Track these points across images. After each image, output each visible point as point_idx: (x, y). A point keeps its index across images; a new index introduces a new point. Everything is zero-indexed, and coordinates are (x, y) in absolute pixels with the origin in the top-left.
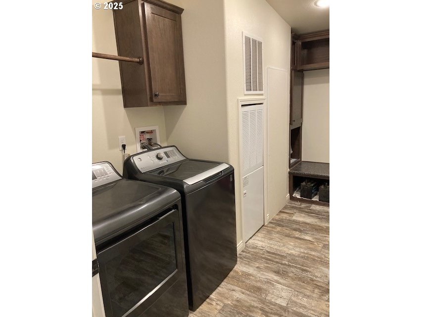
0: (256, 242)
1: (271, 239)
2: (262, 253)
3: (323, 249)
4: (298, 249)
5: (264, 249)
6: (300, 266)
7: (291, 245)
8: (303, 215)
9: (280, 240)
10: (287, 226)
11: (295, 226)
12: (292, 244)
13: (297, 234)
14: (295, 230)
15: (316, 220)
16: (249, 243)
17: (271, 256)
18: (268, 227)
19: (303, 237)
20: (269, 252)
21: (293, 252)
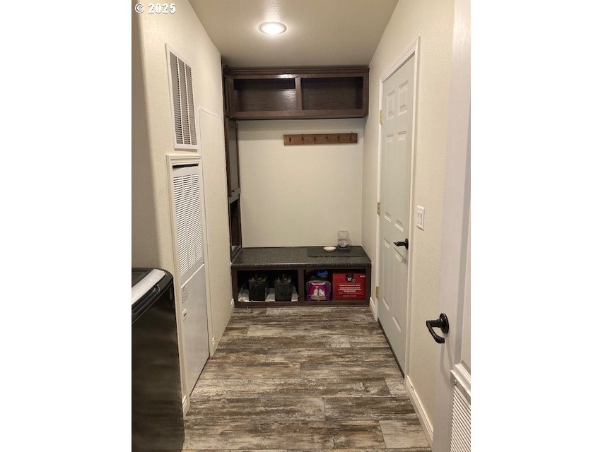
0: (205, 389)
1: (227, 377)
2: (220, 406)
3: (302, 371)
4: (270, 382)
5: (222, 397)
6: (282, 408)
7: (259, 378)
8: (260, 327)
9: (240, 375)
10: (244, 350)
11: (254, 347)
12: (260, 375)
13: (262, 358)
14: (257, 352)
15: (280, 330)
16: (195, 395)
17: (238, 407)
18: (216, 358)
19: (271, 360)
20: (231, 401)
21: (265, 388)
